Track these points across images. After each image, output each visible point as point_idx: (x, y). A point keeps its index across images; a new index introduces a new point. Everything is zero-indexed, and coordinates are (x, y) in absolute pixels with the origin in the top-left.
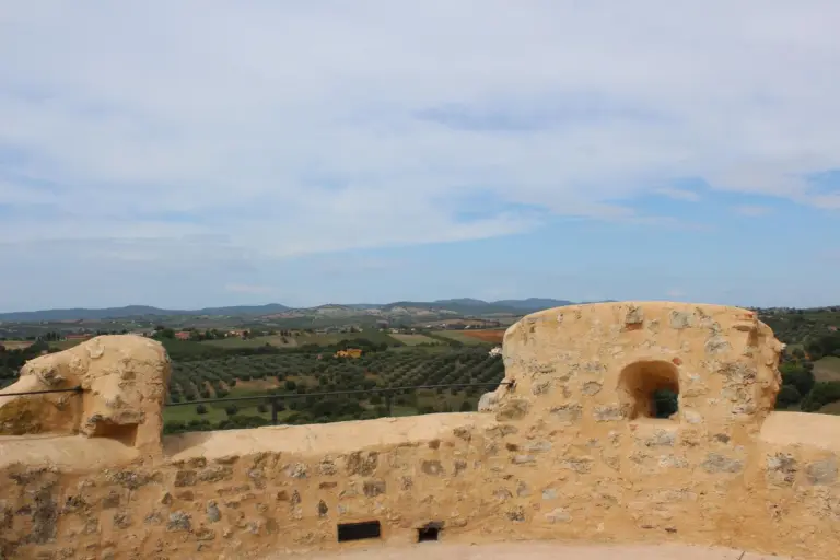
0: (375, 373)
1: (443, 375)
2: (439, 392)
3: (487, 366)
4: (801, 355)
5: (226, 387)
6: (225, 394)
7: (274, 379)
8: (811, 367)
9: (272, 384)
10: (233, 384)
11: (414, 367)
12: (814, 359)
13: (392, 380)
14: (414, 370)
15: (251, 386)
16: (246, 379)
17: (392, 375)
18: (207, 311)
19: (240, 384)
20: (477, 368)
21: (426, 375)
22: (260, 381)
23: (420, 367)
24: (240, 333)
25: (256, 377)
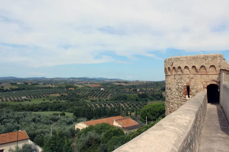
0: (79, 93)
1: (92, 94)
2: (93, 97)
3: (101, 92)
4: (160, 91)
5: (48, 95)
6: (48, 97)
7: (58, 94)
8: (162, 93)
9: (58, 95)
10: (49, 95)
11: (86, 92)
12: (162, 91)
13: (83, 94)
14: (87, 92)
15: (54, 95)
16: (52, 94)
17: (82, 93)
18: (28, 78)
19: (51, 95)
20: (99, 92)
21: (90, 94)
22: (55, 94)
23: (88, 92)
24: (42, 84)
25: (54, 93)
